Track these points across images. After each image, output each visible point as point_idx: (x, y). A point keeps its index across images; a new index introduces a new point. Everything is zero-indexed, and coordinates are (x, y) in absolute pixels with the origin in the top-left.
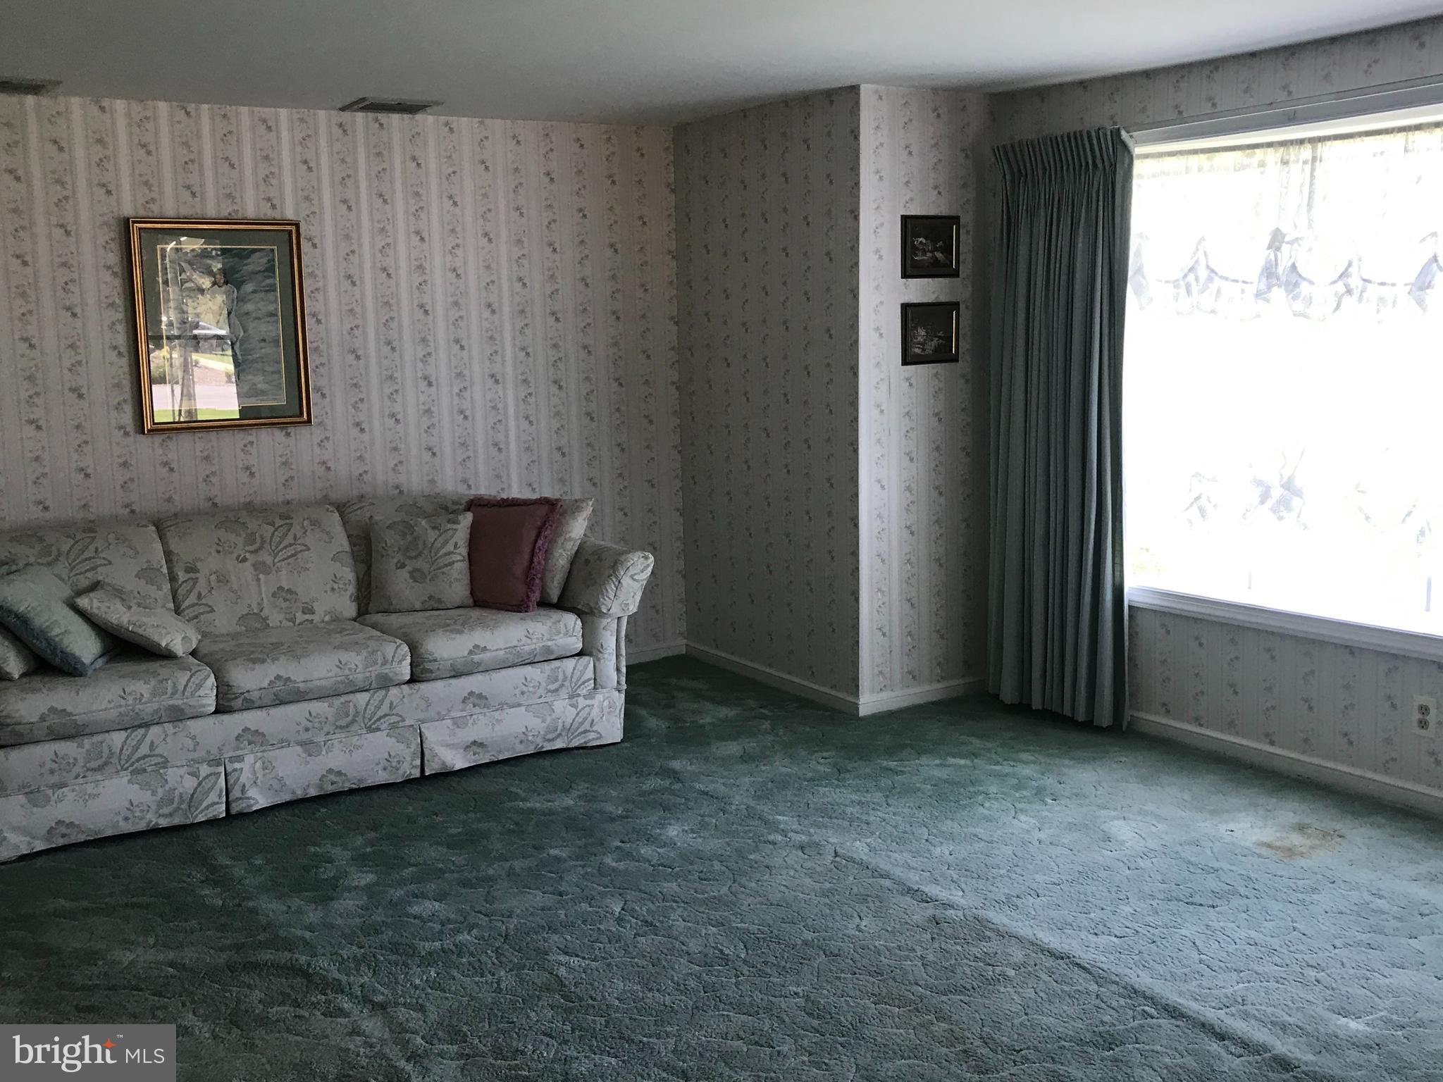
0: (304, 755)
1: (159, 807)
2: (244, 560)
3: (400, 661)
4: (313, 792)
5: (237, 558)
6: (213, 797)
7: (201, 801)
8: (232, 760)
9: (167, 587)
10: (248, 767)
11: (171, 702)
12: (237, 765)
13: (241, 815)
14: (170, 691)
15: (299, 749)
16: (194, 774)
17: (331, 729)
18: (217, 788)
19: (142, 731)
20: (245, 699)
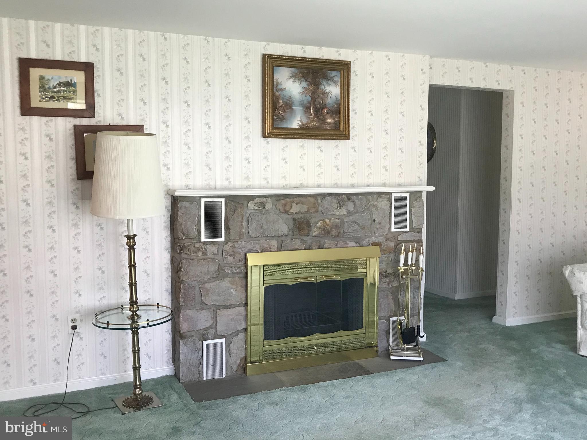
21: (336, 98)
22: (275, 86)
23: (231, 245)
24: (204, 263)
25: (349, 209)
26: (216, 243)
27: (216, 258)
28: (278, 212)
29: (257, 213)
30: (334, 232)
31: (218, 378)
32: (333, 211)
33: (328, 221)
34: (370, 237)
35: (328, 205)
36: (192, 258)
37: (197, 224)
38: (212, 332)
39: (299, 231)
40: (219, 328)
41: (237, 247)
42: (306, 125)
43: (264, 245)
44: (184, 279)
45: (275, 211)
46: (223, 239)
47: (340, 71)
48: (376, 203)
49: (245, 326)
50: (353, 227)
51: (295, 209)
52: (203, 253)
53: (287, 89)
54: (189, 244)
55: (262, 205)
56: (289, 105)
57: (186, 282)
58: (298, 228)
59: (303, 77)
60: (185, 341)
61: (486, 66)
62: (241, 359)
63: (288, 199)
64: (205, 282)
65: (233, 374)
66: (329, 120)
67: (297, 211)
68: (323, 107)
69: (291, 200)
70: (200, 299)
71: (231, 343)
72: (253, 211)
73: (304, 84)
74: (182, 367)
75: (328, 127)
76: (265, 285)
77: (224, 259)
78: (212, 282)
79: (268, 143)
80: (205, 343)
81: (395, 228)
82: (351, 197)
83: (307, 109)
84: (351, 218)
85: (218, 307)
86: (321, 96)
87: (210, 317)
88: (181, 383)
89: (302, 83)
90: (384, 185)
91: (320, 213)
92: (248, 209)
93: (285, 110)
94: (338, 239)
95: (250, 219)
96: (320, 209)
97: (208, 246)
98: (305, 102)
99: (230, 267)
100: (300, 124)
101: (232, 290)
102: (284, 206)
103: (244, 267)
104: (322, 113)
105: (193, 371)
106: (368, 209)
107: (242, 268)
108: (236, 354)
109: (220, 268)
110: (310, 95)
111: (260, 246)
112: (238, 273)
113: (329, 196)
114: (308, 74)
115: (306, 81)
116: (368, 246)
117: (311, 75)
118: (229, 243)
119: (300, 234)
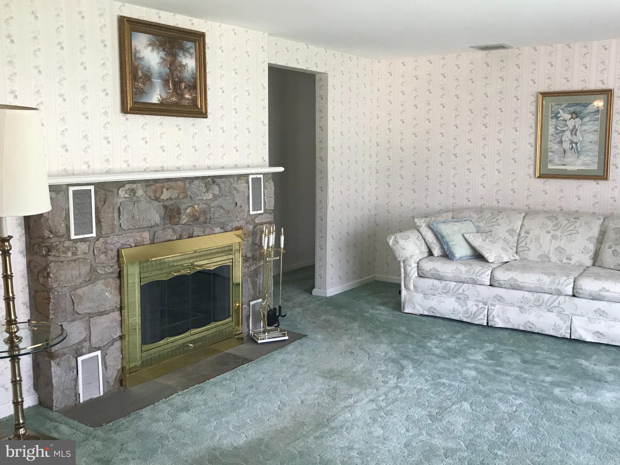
0: (519, 312)
1: (464, 313)
2: (549, 233)
3: (567, 285)
4: (522, 328)
5: (547, 232)
6: (481, 316)
7: (478, 316)
8: (491, 305)
9: (516, 238)
10: (496, 310)
11: (472, 277)
12: (492, 307)
13: (491, 327)
14: (472, 272)
15: (518, 309)
16: (477, 306)
17: (532, 305)
18: (483, 313)
19: (461, 284)
20: (499, 283)
21: (193, 72)
22: (133, 54)
23: (103, 241)
24: (74, 265)
25: (215, 193)
26: (86, 240)
27: (87, 257)
28: (148, 199)
29: (128, 201)
30: (202, 219)
31: (96, 397)
32: (201, 196)
33: (196, 206)
34: (232, 221)
35: (196, 189)
36: (62, 259)
37: (65, 218)
38: (86, 344)
39: (170, 219)
40: (93, 339)
41: (109, 242)
42: (165, 99)
43: (137, 238)
44: (54, 286)
45: (145, 199)
46: (94, 235)
47: (195, 42)
48: (236, 185)
49: (121, 333)
50: (219, 211)
51: (165, 195)
52: (72, 253)
53: (146, 58)
54: (58, 243)
55: (133, 192)
56: (148, 77)
57: (56, 290)
58: (170, 216)
59: (160, 46)
60: (57, 360)
61: (308, 48)
62: (119, 371)
63: (158, 184)
64: (76, 288)
65: (109, 389)
66: (187, 96)
67: (168, 197)
68: (181, 81)
69: (161, 184)
70: (72, 309)
71: (106, 354)
72: (124, 199)
73: (162, 54)
74: (56, 393)
75: (186, 103)
76: (142, 284)
77: (95, 258)
78: (84, 287)
79: (127, 119)
80: (80, 359)
81: (253, 211)
82: (216, 180)
83: (166, 82)
84: (216, 202)
85: (90, 315)
86: (179, 68)
87: (83, 328)
88: (55, 411)
89: (160, 52)
90: (236, 167)
91: (189, 198)
92: (118, 197)
93: (144, 82)
94: (205, 225)
95: (121, 208)
96: (189, 193)
97: (79, 244)
98: (164, 75)
99: (102, 267)
100: (160, 98)
101: (107, 294)
102: (154, 192)
103: (117, 266)
104: (180, 88)
105: (69, 394)
106: (230, 192)
107: (115, 267)
108: (113, 365)
109: (93, 270)
110: (168, 66)
111: (134, 240)
112: (112, 273)
113: (196, 179)
114: (165, 43)
115: (164, 50)
116: (231, 231)
117: (167, 45)
118: (101, 239)
119: (171, 222)
